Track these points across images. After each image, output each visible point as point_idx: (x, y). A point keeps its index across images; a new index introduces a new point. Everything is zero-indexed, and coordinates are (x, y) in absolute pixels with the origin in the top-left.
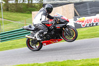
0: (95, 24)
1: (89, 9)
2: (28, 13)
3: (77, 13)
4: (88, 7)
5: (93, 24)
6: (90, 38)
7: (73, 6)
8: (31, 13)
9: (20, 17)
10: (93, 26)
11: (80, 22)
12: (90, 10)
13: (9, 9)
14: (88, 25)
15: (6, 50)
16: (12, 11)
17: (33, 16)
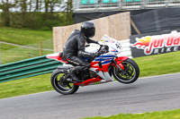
0: (168, 50)
1: (157, 22)
2: (46, 30)
3: (136, 28)
4: (156, 18)
5: (165, 48)
6: (160, 74)
7: (129, 17)
8: (51, 30)
9: (32, 37)
10: (165, 52)
11: (142, 45)
12: (160, 23)
13: (11, 23)
14: (156, 51)
15: (6, 97)
16: (16, 27)
17: (54, 34)
